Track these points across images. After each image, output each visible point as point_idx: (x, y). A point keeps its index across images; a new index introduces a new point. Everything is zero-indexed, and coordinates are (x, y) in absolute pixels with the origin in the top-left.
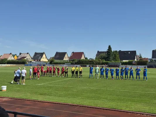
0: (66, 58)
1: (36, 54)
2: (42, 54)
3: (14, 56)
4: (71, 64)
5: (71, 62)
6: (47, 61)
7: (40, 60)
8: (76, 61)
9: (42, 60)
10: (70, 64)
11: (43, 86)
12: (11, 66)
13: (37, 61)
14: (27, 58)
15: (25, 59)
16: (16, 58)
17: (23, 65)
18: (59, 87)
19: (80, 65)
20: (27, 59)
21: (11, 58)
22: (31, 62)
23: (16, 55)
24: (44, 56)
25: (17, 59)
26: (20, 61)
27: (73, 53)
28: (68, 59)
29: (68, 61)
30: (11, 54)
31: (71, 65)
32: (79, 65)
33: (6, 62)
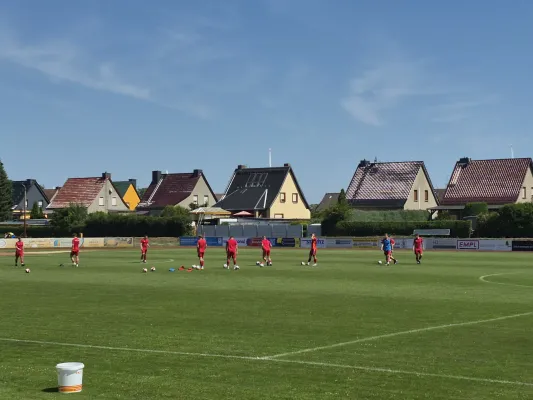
0: (421, 195)
1: (242, 175)
2: (274, 178)
3: (120, 188)
4: (452, 235)
5: (453, 220)
6: (306, 214)
7: (268, 208)
8: (486, 216)
9: (277, 210)
10: (448, 232)
11: (286, 366)
12: (106, 247)
13: (251, 217)
14: (192, 199)
15: (185, 204)
16: (132, 199)
17: (172, 241)
18: (383, 375)
19: (510, 240)
20: (193, 206)
21: (104, 203)
22: (215, 222)
23: (133, 182)
24: (288, 186)
25: (138, 209)
26: (154, 218)
27: (464, 163)
28: (432, 204)
29: (435, 215)
30: (104, 177)
31: (454, 241)
32: (503, 241)
33: (82, 224)
